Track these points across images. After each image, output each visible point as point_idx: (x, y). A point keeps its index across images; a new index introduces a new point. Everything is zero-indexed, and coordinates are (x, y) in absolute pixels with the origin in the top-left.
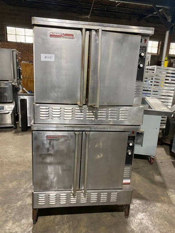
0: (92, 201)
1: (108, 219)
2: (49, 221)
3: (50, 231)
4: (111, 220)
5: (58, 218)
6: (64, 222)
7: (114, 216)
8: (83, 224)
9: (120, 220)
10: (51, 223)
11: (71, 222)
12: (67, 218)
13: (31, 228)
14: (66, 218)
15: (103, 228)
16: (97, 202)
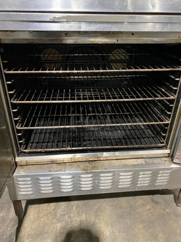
0: (121, 185)
1: (148, 207)
2: (46, 215)
3: (46, 233)
4: (152, 210)
5: (61, 207)
6: (72, 215)
7: (157, 203)
8: (106, 219)
9: (168, 210)
10: (50, 218)
11: (84, 215)
12: (78, 206)
13: (14, 229)
14: (76, 208)
15: (141, 226)
16: (130, 187)
